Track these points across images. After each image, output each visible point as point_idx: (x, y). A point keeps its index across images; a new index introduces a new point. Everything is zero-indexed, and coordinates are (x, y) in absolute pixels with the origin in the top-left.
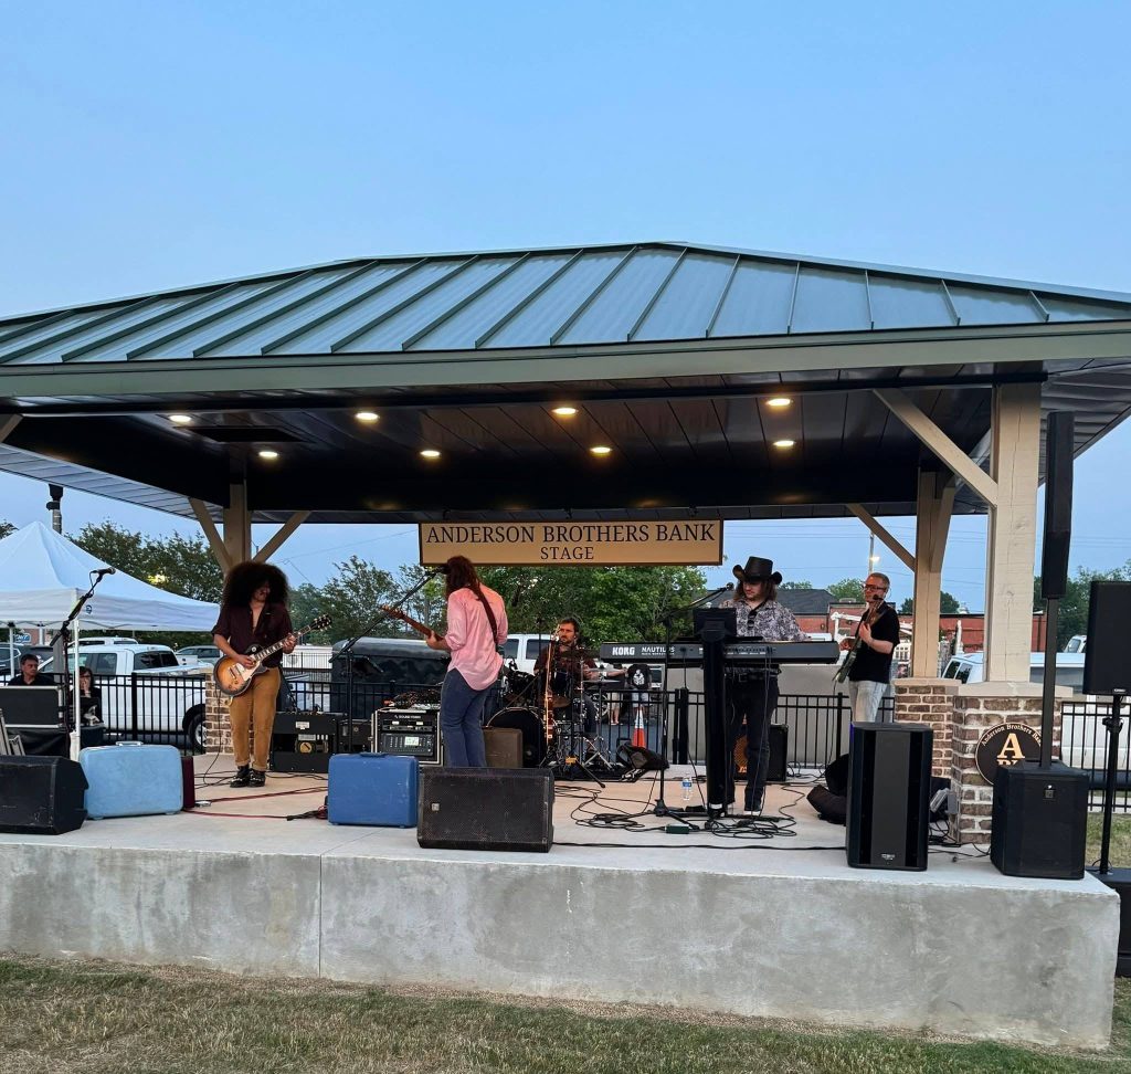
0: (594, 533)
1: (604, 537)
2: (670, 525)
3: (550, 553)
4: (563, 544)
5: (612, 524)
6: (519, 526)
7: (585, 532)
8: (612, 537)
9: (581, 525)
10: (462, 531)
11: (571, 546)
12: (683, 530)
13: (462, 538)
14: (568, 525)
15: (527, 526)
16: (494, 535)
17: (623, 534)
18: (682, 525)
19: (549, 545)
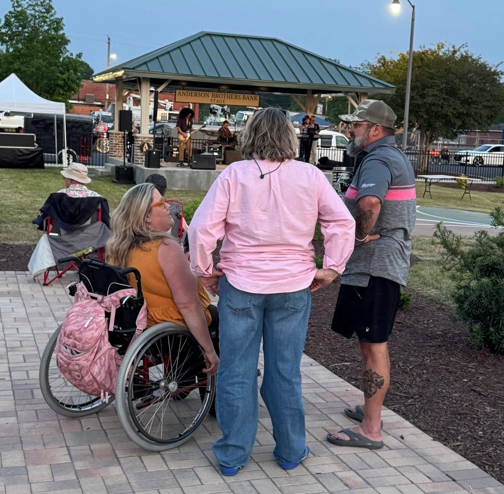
0: (226, 96)
1: (228, 97)
2: (246, 95)
3: (213, 101)
4: (217, 98)
5: (231, 94)
6: (205, 93)
7: (223, 96)
8: (231, 97)
9: (222, 93)
10: (188, 93)
11: (219, 99)
12: (250, 97)
13: (188, 95)
14: (219, 93)
15: (207, 93)
16: (198, 95)
17: (234, 97)
18: (249, 96)
19: (213, 98)
